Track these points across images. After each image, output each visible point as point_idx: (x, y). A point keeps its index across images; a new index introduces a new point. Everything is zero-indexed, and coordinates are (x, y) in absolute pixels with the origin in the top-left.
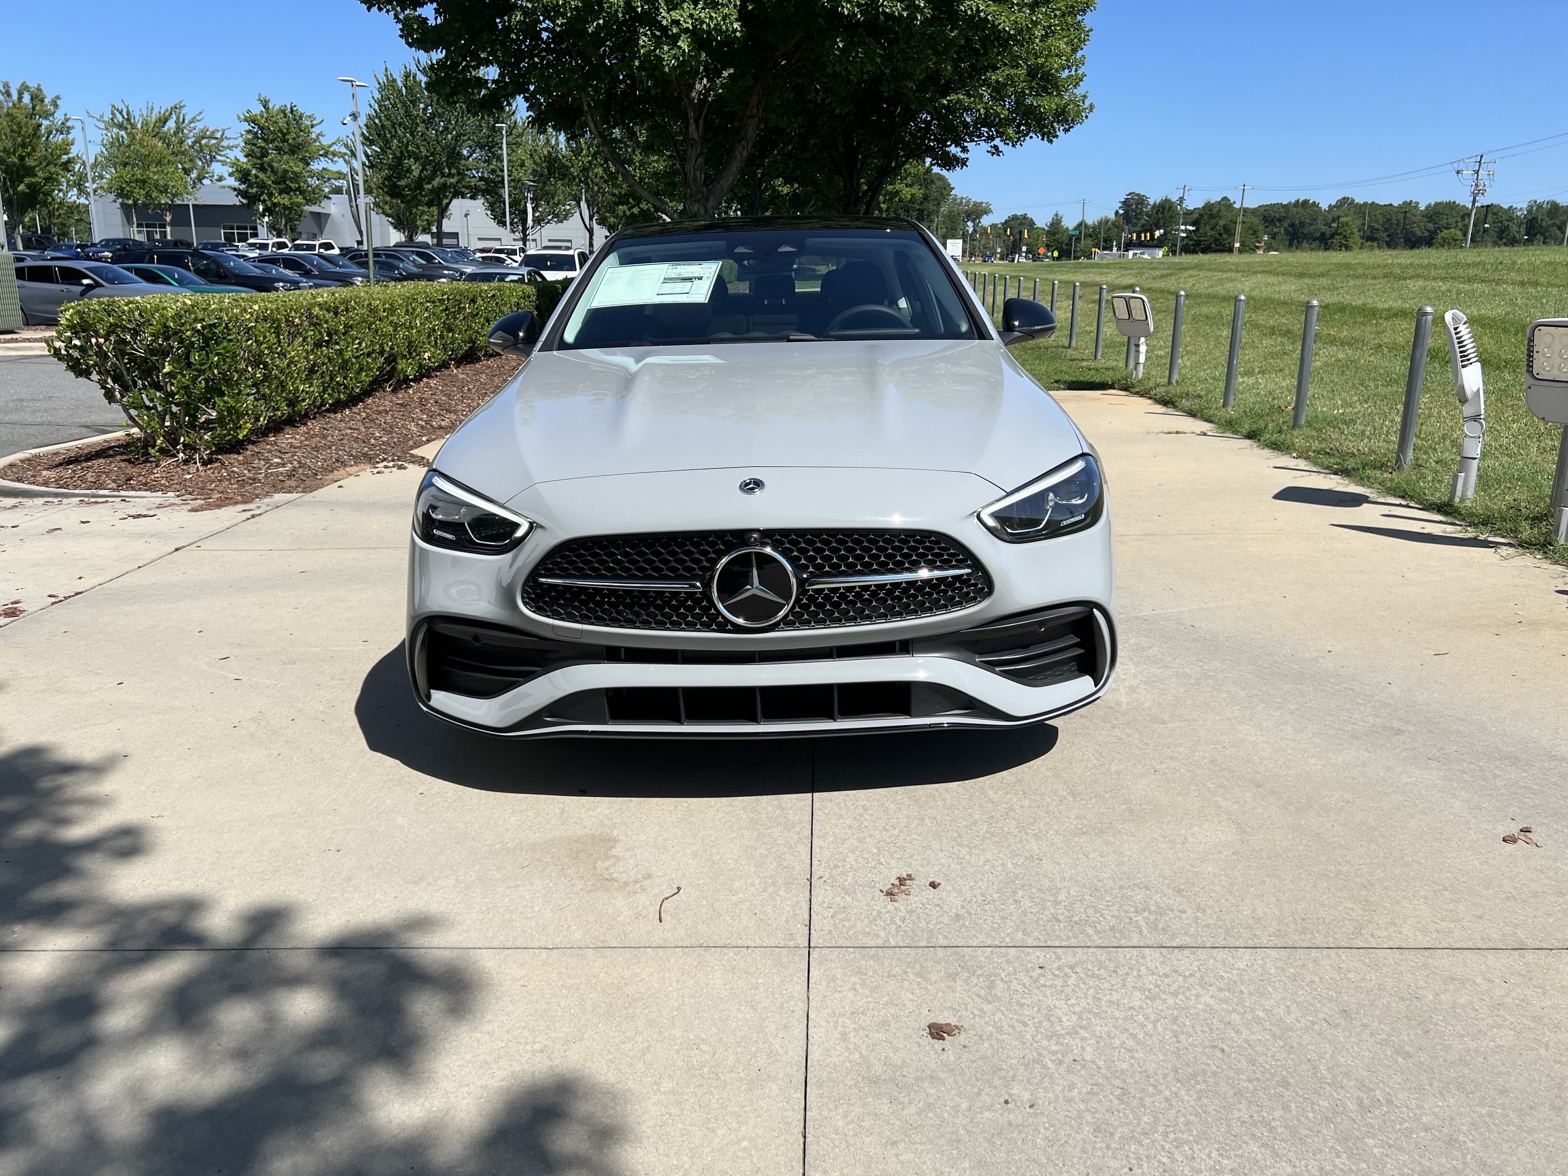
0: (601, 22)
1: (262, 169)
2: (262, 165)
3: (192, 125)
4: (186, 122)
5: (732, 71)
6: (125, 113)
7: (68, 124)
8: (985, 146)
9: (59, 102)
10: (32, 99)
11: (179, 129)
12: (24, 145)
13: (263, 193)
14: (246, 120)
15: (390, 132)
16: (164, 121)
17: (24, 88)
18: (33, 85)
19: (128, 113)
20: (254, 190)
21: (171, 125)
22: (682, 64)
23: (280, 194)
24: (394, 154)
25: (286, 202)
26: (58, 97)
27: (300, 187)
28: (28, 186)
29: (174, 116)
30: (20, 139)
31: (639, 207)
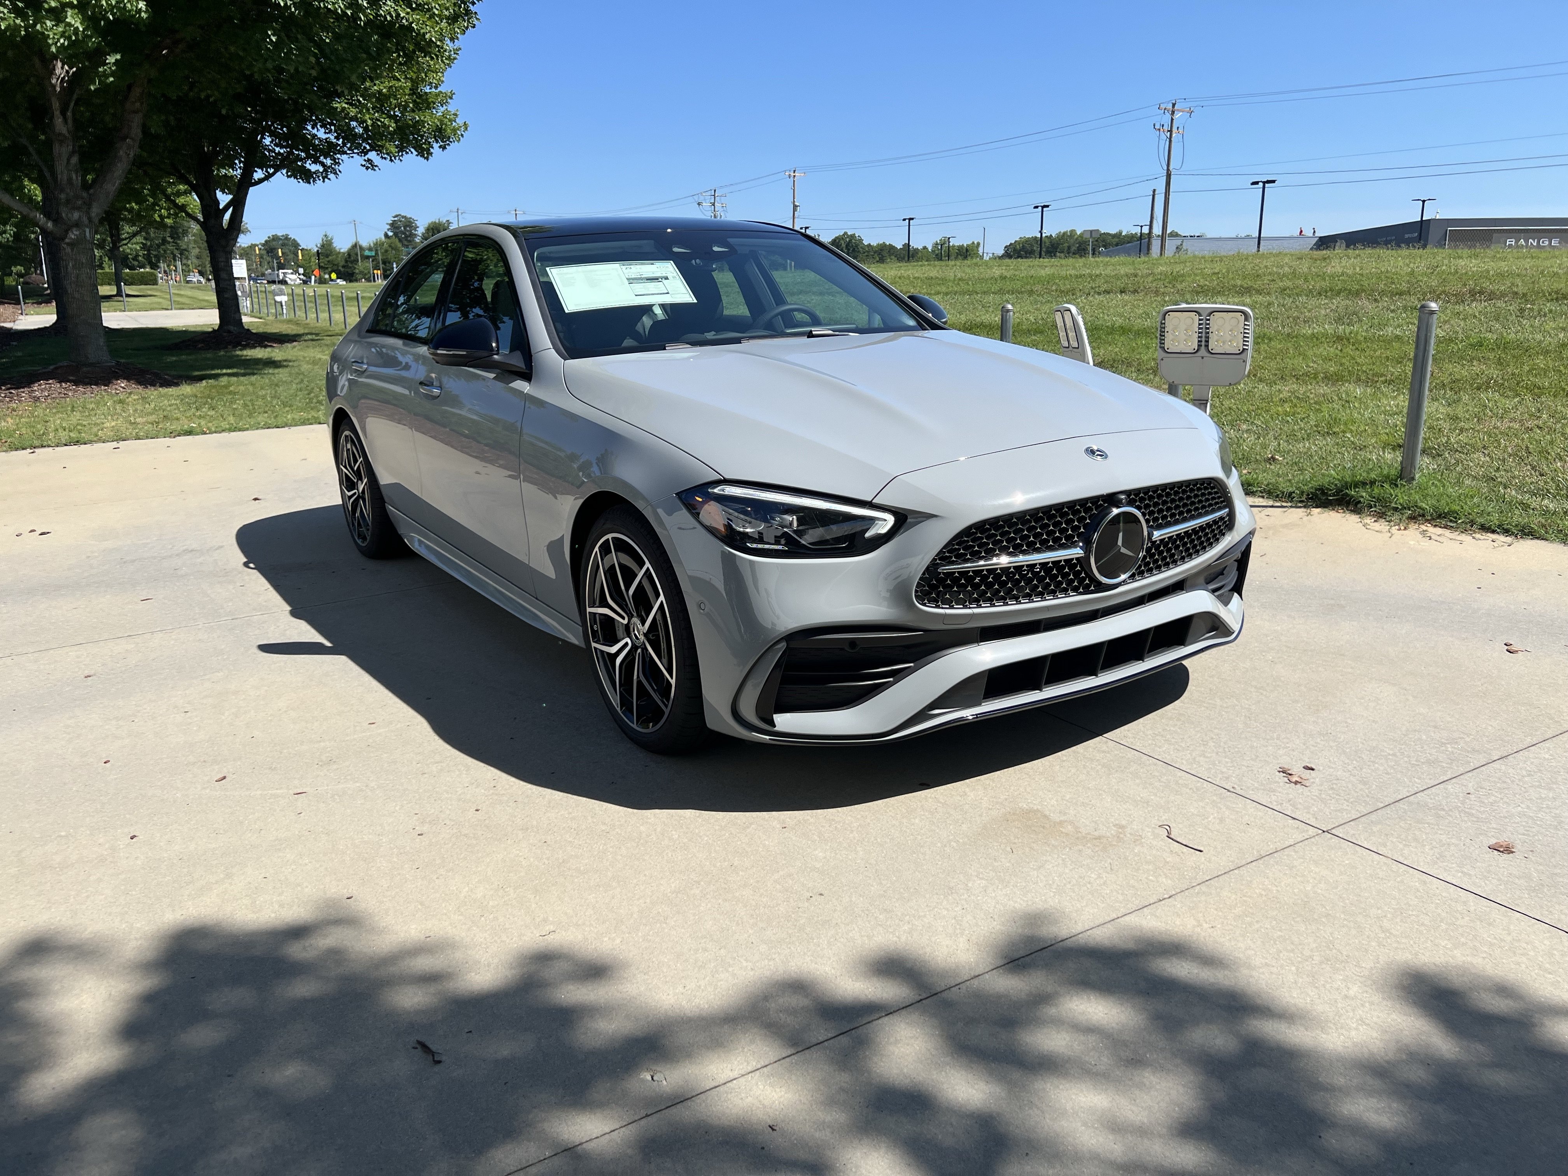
5: (118, 57)
8: (359, 160)
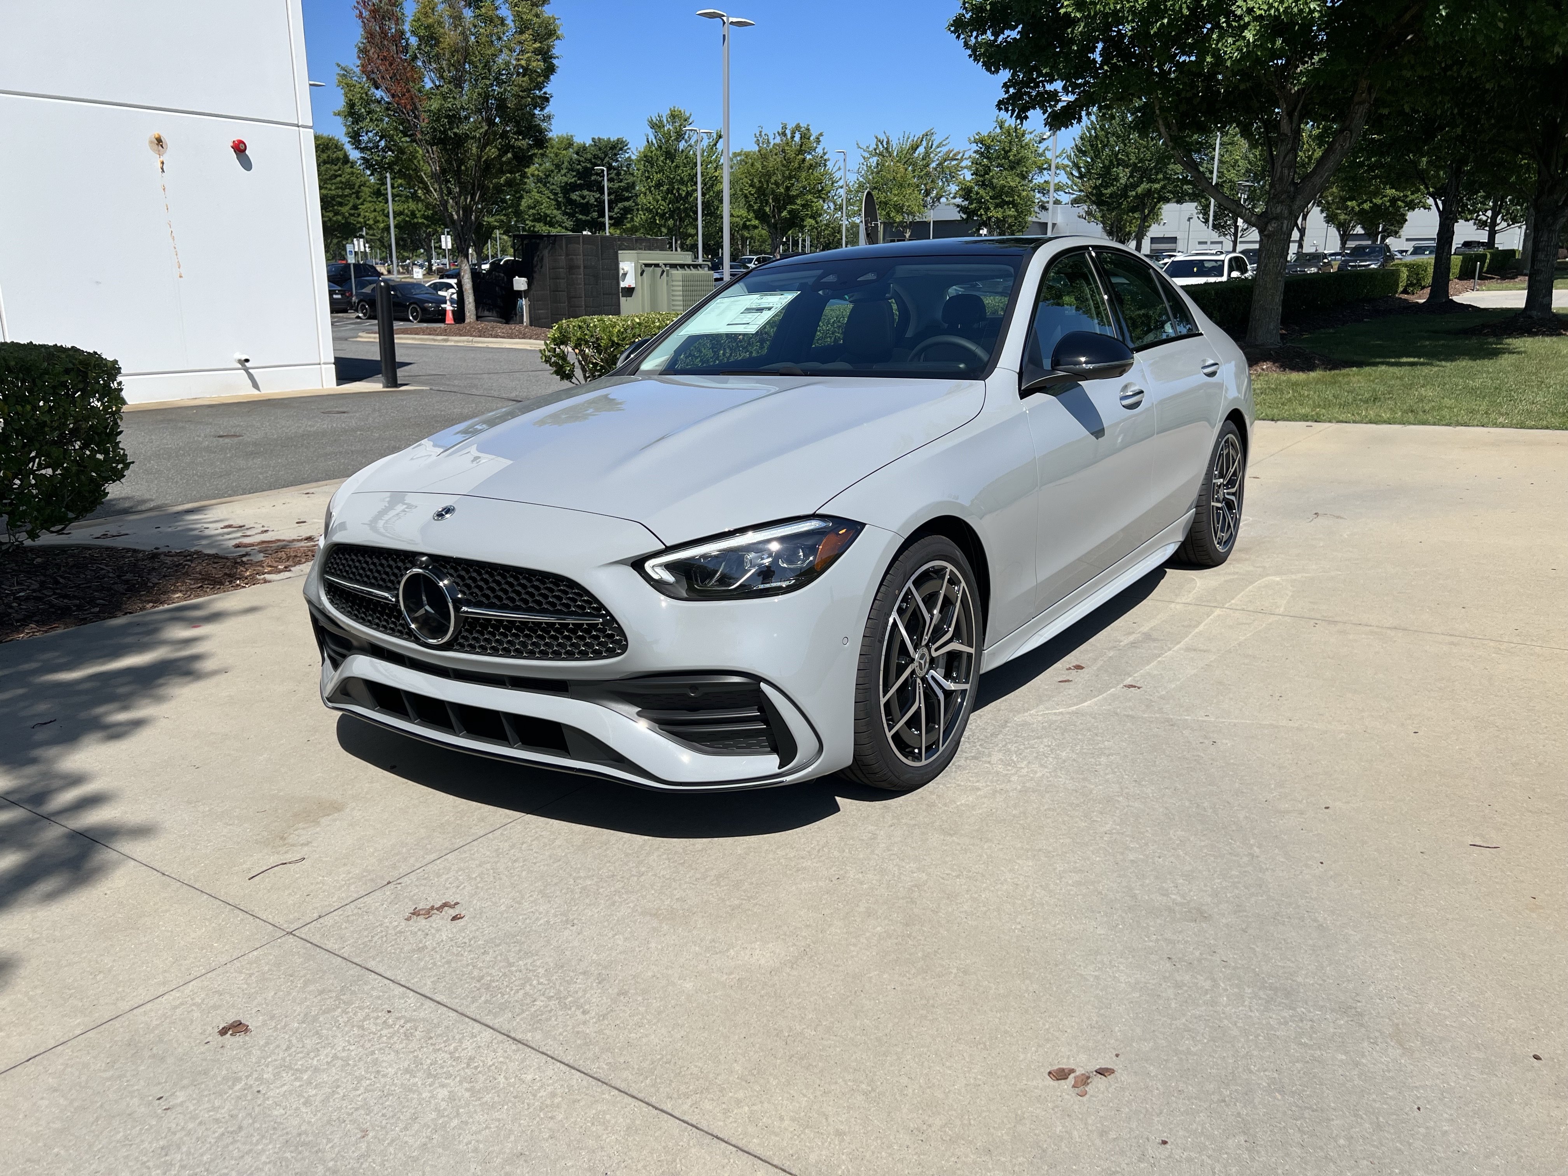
0: (1166, 21)
1: (983, 185)
2: (983, 182)
3: (938, 150)
4: (934, 147)
5: (1325, 55)
6: (885, 143)
7: (825, 157)
9: (821, 138)
10: (801, 138)
11: (927, 154)
12: (790, 178)
13: (981, 208)
14: (976, 142)
15: (1102, 142)
16: (915, 148)
17: (798, 127)
18: (803, 125)
19: (888, 143)
20: (973, 206)
21: (921, 150)
22: (1244, 57)
23: (995, 208)
24: (1103, 163)
25: (1000, 215)
26: (821, 135)
27: (1014, 200)
28: (790, 212)
29: (924, 143)
30: (787, 173)
31: (1371, 202)
